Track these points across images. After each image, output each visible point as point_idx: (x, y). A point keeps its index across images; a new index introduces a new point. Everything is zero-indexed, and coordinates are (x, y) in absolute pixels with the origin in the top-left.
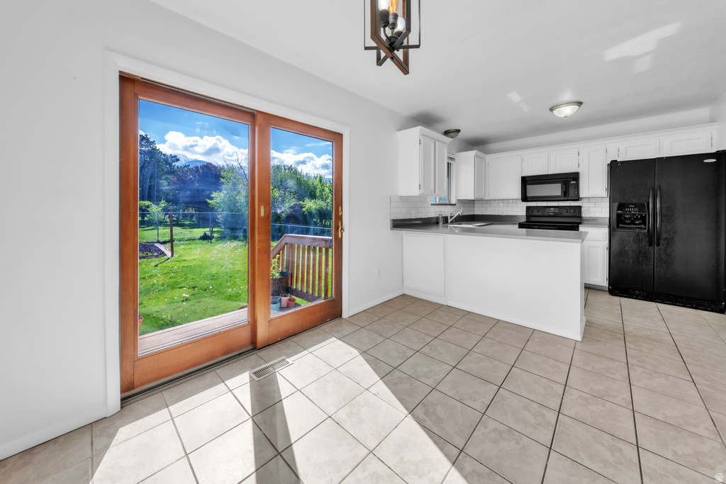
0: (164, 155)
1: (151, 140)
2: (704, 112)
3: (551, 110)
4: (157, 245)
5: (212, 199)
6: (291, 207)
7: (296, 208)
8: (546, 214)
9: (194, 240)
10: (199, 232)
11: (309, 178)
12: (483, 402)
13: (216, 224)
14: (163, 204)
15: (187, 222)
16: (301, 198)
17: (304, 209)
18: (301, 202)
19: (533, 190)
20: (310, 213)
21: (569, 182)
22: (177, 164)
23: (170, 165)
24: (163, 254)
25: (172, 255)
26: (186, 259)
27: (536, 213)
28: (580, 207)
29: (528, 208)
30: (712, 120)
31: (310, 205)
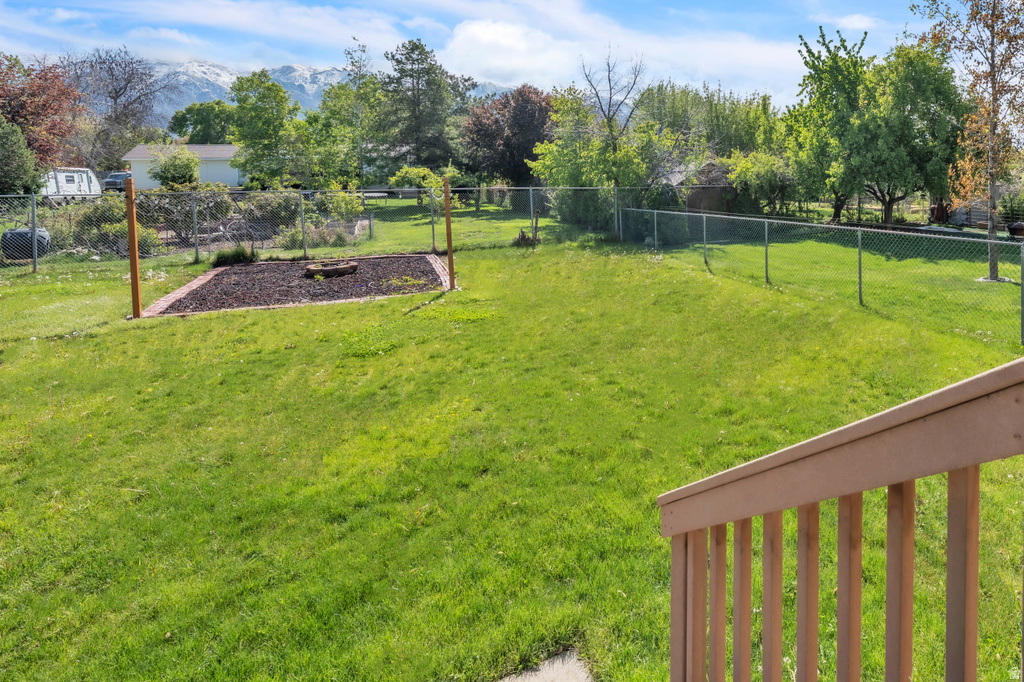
0: (452, 77)
1: (427, 49)
4: (431, 258)
5: (535, 158)
6: (702, 172)
7: (714, 174)
9: (501, 247)
10: (513, 228)
11: (735, 105)
13: (543, 212)
14: (451, 171)
15: (492, 208)
16: (723, 150)
17: (732, 176)
18: (724, 160)
20: (746, 186)
22: (472, 93)
23: (462, 96)
24: (435, 280)
25: (452, 286)
26: (476, 296)
31: (745, 166)
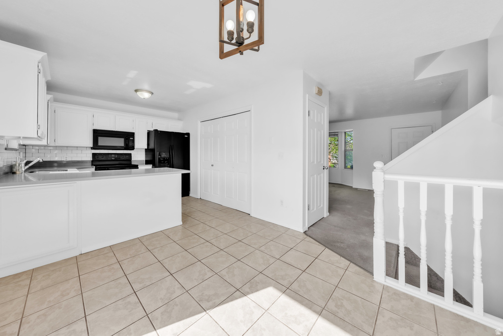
2: (176, 115)
3: (136, 91)
8: (109, 159)
12: (178, 288)
19: (102, 141)
21: (128, 138)
27: (100, 158)
28: (131, 154)
29: (94, 155)
30: (179, 119)
